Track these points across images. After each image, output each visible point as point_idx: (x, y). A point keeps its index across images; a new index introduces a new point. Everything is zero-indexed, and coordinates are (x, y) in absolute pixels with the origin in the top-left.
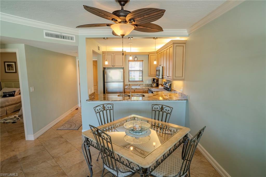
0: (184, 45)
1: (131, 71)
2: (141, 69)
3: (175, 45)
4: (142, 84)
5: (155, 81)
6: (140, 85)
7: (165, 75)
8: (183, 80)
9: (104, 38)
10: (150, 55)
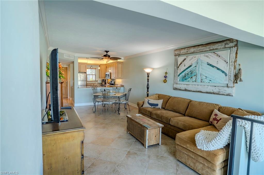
0: (122, 63)
1: (88, 75)
2: (94, 74)
3: (118, 63)
4: (96, 83)
5: (104, 81)
6: (94, 83)
7: (112, 77)
8: (122, 79)
9: (87, 58)
10: (101, 66)
